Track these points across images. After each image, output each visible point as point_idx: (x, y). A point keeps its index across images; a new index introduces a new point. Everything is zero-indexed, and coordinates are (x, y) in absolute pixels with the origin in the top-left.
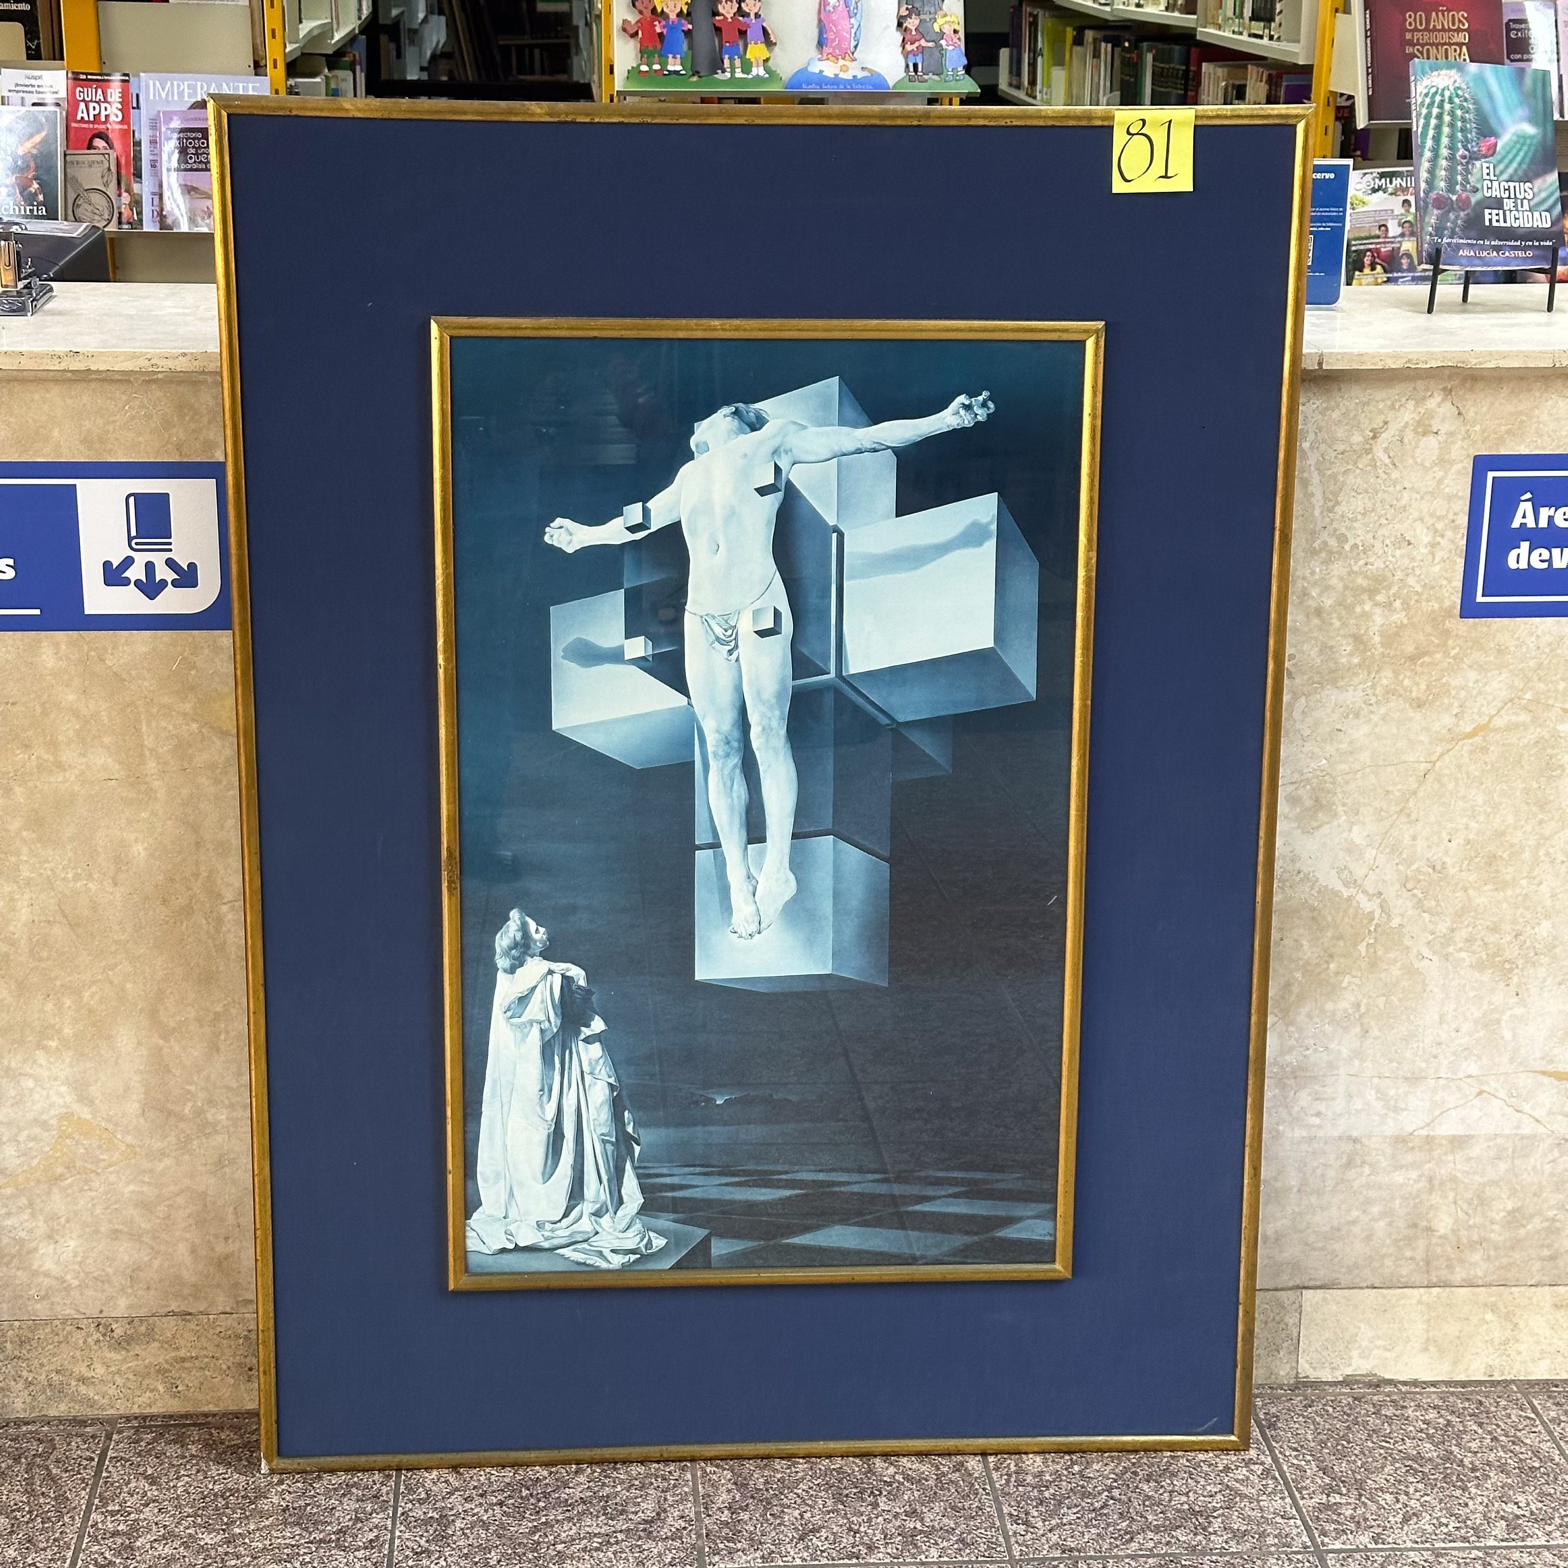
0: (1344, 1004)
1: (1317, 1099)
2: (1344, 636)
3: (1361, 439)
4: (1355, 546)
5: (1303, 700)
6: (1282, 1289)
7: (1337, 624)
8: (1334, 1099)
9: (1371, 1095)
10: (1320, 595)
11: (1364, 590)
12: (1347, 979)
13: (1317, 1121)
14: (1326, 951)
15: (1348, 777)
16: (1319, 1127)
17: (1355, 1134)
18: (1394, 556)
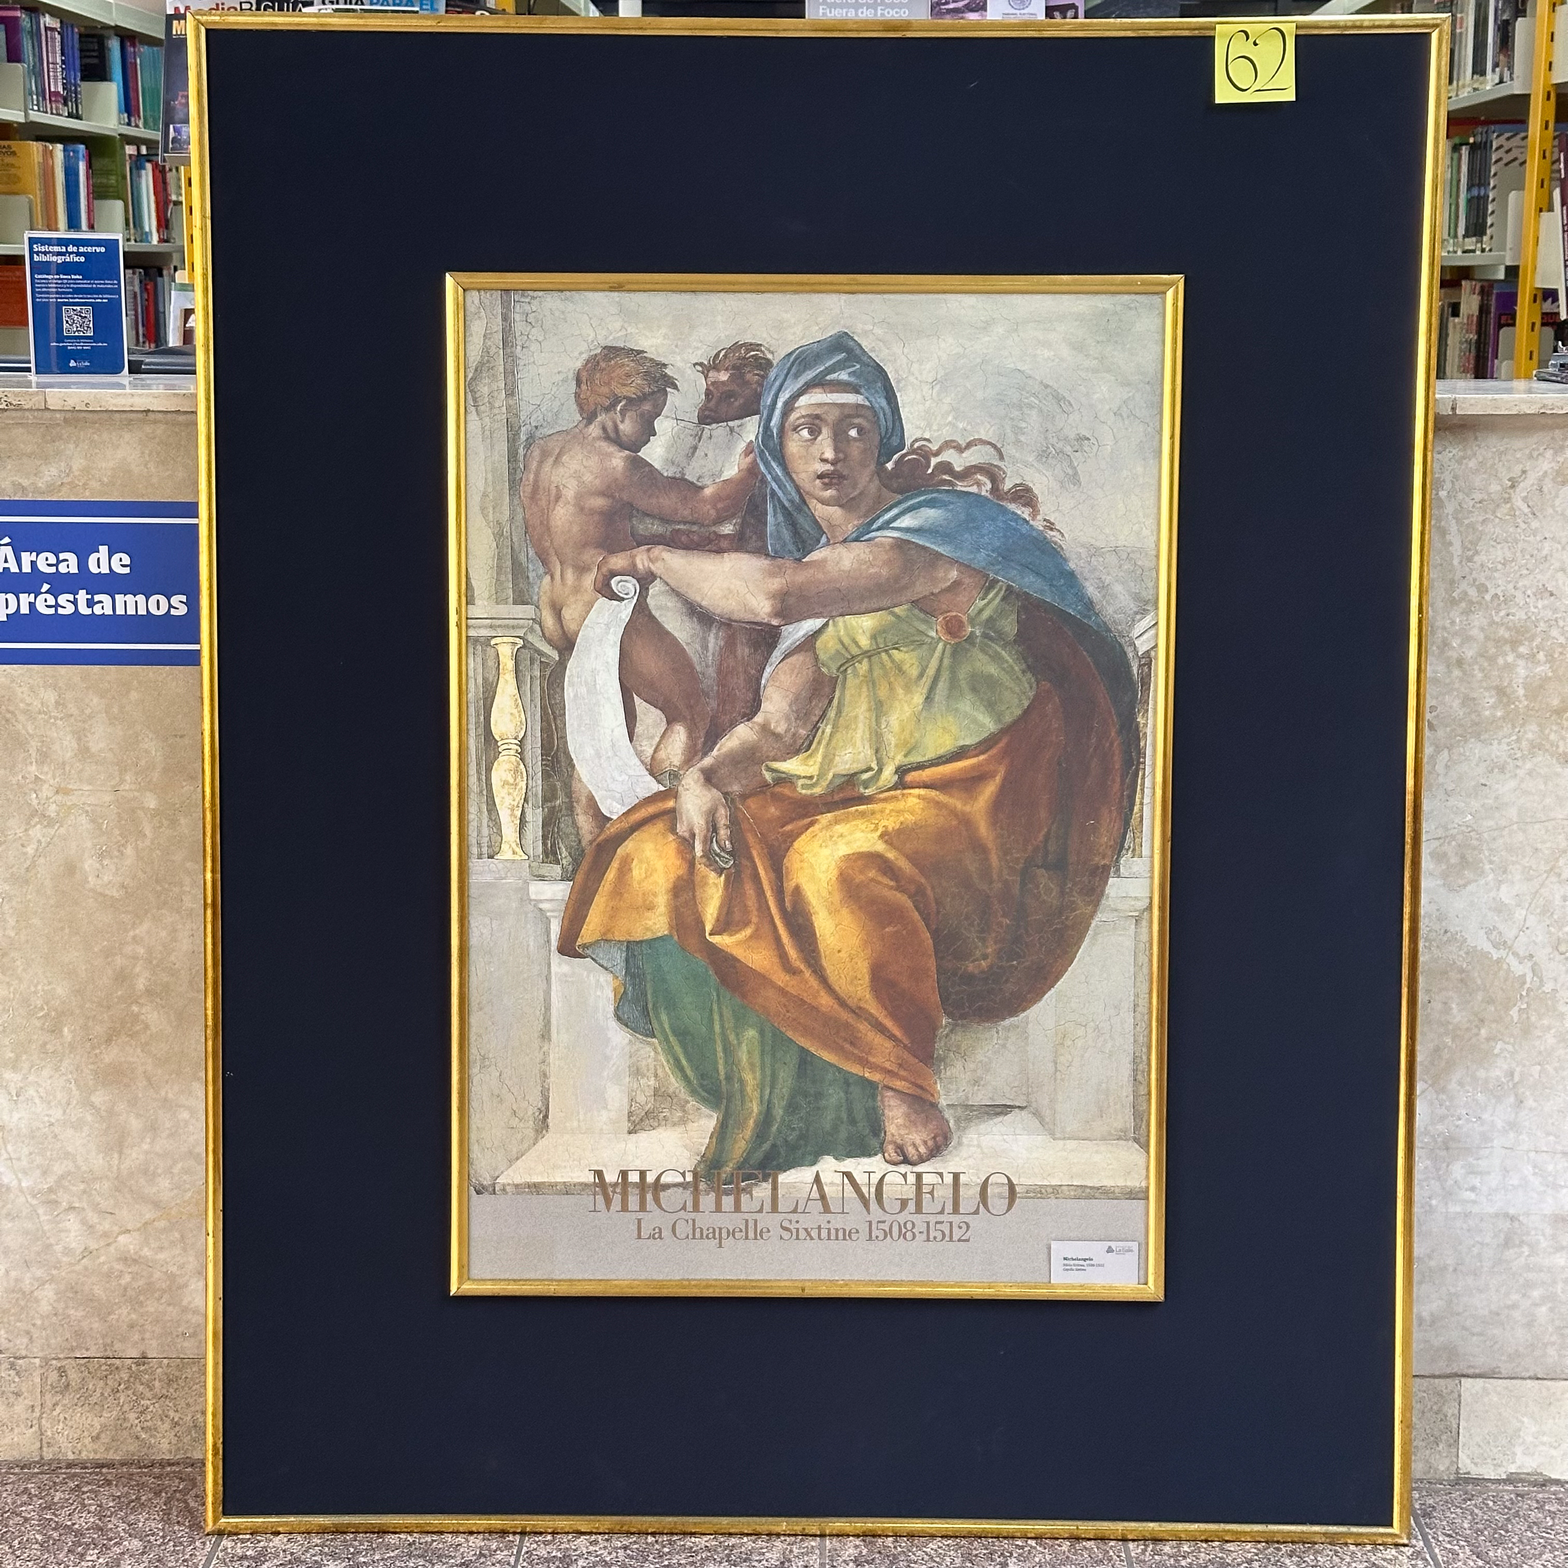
0: (1497, 1072)
1: (1472, 1173)
2: (1487, 689)
3: (1499, 488)
4: (1496, 596)
5: (1446, 752)
6: (1439, 1377)
7: (1480, 675)
8: (1489, 1173)
9: (1528, 1170)
10: (1461, 645)
11: (1506, 641)
12: (1500, 1045)
13: (1472, 1196)
14: (1476, 1015)
15: (1496, 834)
16: (1474, 1202)
17: (1512, 1211)
18: (1536, 607)
